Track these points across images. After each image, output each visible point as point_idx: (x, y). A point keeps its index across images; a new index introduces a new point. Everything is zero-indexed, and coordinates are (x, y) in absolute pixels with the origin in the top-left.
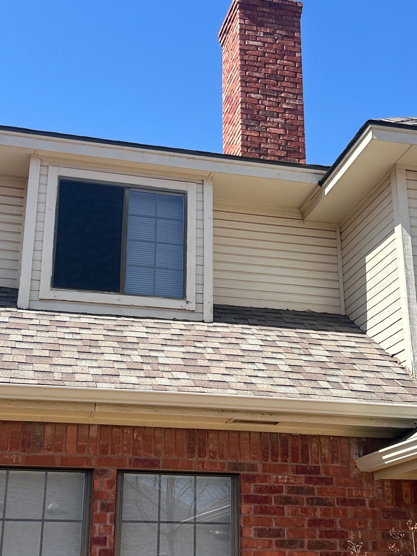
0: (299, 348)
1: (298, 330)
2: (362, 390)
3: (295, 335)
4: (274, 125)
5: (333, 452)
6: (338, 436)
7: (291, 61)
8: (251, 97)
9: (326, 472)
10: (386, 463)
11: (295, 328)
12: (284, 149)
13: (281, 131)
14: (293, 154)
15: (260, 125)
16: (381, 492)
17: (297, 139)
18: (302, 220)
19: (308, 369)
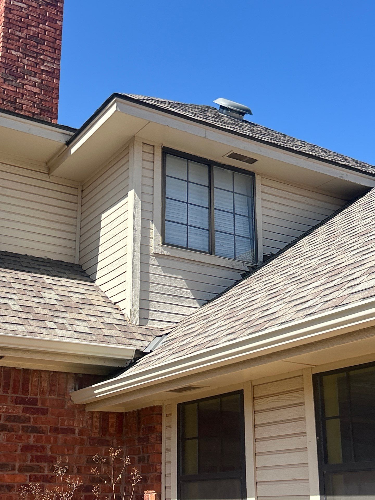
0: (32, 291)
1: (33, 274)
2: (84, 332)
3: (30, 278)
4: (31, 84)
5: (51, 385)
6: (58, 372)
7: (52, 28)
8: (11, 54)
9: (43, 404)
10: (97, 396)
11: (31, 272)
12: (38, 107)
13: (37, 90)
14: (46, 113)
15: (18, 81)
16: (90, 422)
17: (51, 100)
18: (48, 174)
19: (37, 310)
